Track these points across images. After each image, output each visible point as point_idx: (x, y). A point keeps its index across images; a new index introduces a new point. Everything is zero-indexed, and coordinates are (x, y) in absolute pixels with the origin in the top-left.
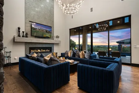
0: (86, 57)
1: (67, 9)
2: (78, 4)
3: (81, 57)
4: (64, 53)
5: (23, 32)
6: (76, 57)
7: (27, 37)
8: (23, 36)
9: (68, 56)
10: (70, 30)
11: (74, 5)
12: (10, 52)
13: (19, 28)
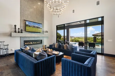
0: (69, 48)
1: (54, 11)
2: (63, 7)
3: (65, 48)
4: (52, 45)
5: (19, 29)
6: (61, 48)
7: (22, 32)
8: (19, 32)
9: (55, 47)
10: (57, 26)
11: (59, 8)
12: (8, 45)
13: (15, 26)
